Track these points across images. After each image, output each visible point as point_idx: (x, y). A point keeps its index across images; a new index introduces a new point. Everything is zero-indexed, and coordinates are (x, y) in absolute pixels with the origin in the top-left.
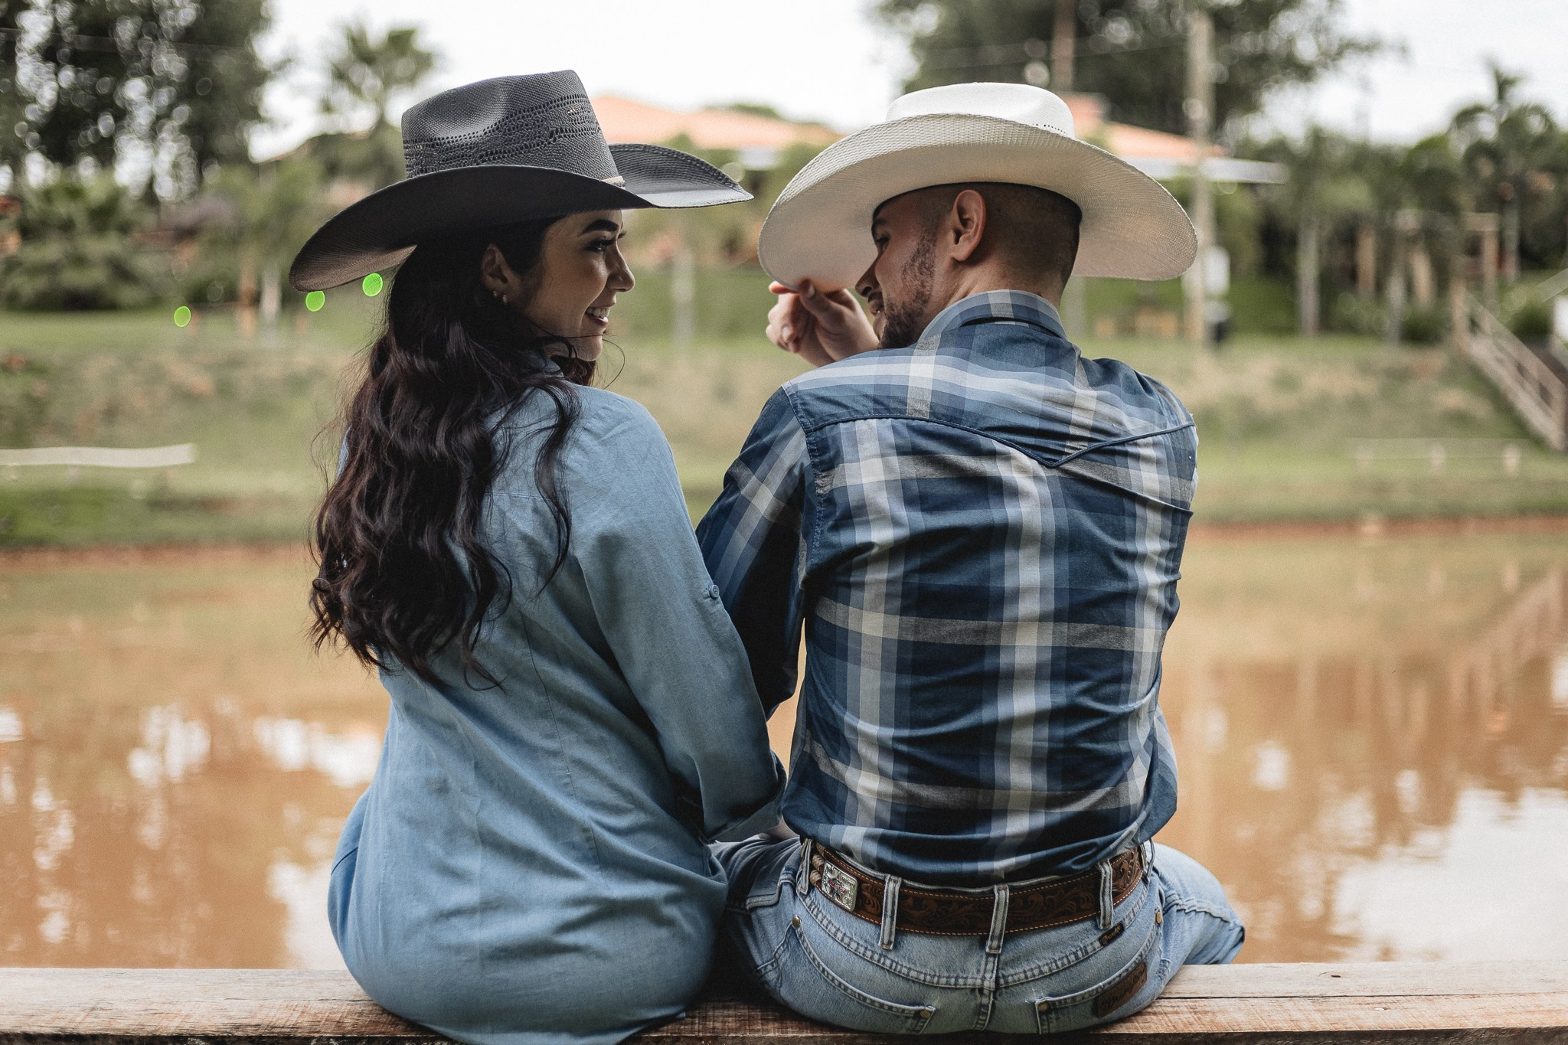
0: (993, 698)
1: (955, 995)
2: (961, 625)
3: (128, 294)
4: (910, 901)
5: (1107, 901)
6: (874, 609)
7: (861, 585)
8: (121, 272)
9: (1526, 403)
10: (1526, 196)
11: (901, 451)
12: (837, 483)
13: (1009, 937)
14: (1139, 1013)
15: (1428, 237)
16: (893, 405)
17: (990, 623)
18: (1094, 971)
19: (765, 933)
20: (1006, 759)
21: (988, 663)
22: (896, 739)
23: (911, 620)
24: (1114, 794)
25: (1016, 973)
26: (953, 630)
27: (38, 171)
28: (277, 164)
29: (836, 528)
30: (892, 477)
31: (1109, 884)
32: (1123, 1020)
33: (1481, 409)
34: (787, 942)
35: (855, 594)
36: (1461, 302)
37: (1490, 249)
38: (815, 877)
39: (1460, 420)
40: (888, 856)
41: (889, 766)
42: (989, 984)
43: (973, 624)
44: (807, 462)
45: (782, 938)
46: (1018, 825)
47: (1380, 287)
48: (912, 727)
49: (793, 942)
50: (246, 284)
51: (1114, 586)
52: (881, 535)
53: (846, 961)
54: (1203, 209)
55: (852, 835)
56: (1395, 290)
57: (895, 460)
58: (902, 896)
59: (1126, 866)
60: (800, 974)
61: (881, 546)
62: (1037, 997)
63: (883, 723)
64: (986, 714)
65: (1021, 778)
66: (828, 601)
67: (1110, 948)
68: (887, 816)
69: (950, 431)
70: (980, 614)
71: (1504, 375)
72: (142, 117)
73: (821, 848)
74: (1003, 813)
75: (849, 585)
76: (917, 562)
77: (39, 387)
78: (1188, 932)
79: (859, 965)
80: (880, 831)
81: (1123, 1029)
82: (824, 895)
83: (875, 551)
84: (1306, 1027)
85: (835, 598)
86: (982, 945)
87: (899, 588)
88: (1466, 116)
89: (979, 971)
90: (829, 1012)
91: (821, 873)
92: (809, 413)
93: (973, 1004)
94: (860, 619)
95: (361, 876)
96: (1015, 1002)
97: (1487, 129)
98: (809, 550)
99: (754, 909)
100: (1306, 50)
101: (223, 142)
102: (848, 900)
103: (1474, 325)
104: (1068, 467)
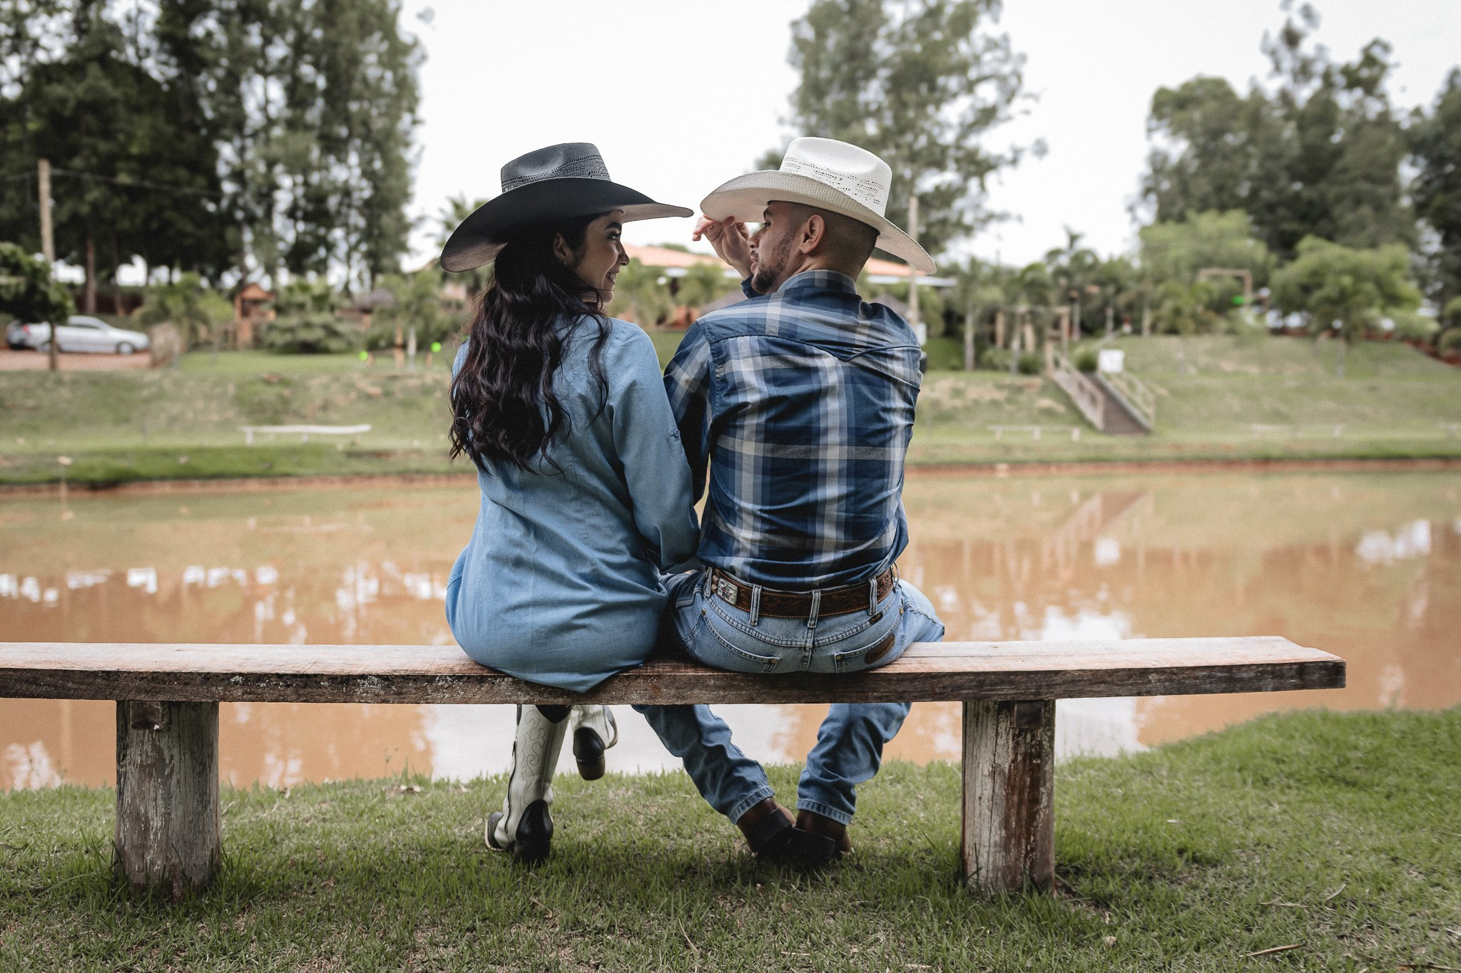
0: (815, 487)
1: (790, 651)
2: (797, 448)
3: (334, 344)
4: (766, 599)
5: (874, 600)
6: (749, 440)
7: (742, 427)
8: (332, 332)
9: (1084, 405)
10: (1085, 298)
11: (763, 354)
12: (727, 371)
13: (820, 619)
14: (890, 664)
15: (1033, 316)
16: (758, 329)
17: (813, 447)
18: (866, 638)
19: (686, 621)
20: (822, 522)
21: (812, 468)
22: (762, 511)
23: (770, 445)
24: (879, 541)
25: (823, 639)
26: (793, 451)
27: (285, 277)
28: (415, 274)
29: (728, 395)
30: (758, 368)
31: (875, 590)
32: (881, 666)
33: (1060, 408)
34: (698, 624)
35: (739, 433)
36: (1050, 351)
37: (1065, 323)
38: (714, 587)
39: (1049, 413)
40: (756, 574)
41: (759, 525)
42: (809, 645)
43: (803, 447)
44: (711, 360)
45: (696, 622)
46: (827, 558)
47: (1007, 345)
48: (771, 505)
49: (702, 623)
50: (399, 340)
51: (880, 426)
52: (752, 398)
53: (731, 632)
54: (914, 301)
55: (737, 562)
56: (1015, 344)
57: (759, 359)
58: (762, 596)
59: (884, 581)
60: (706, 641)
61: (753, 404)
62: (836, 652)
63: (755, 503)
64: (811, 497)
65: (830, 532)
66: (724, 436)
67: (875, 625)
68: (756, 552)
69: (789, 342)
70: (808, 442)
71: (1072, 391)
72: (342, 248)
73: (718, 571)
74: (820, 552)
75: (735, 427)
76: (772, 413)
77: (286, 392)
78: (916, 624)
79: (738, 635)
80: (752, 560)
81: (882, 671)
82: (719, 596)
83: (750, 407)
84: (981, 670)
85: (728, 434)
86: (806, 624)
87: (763, 428)
88: (1054, 254)
89: (804, 638)
90: (721, 661)
91: (717, 585)
92: (712, 334)
93: (800, 656)
94: (742, 445)
95: (465, 584)
96: (823, 655)
97: (1064, 261)
98: (713, 409)
99: (680, 607)
100: (968, 219)
101: (386, 262)
102: (732, 599)
103: (1057, 363)
104: (854, 360)
